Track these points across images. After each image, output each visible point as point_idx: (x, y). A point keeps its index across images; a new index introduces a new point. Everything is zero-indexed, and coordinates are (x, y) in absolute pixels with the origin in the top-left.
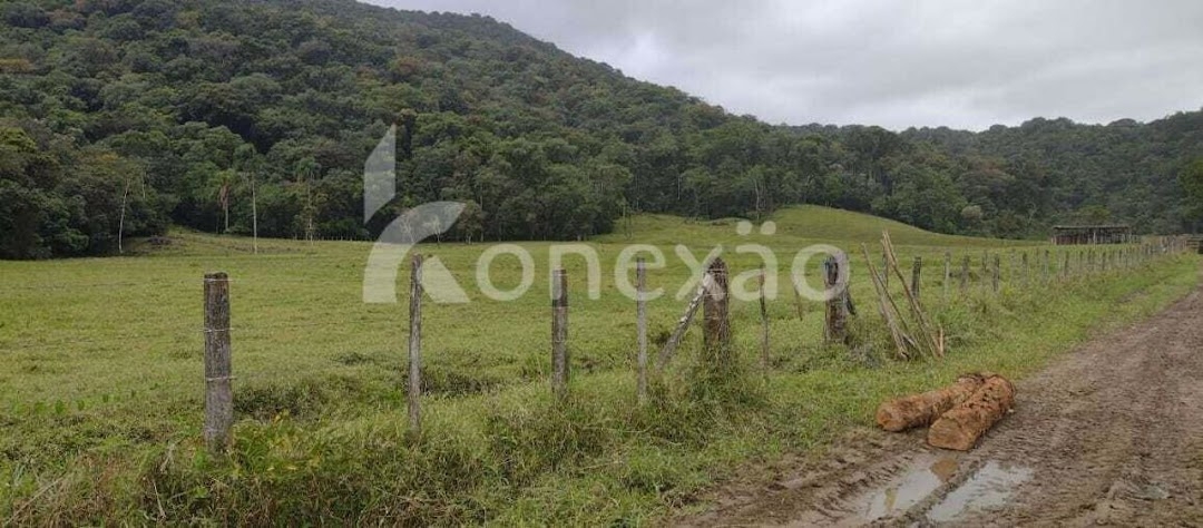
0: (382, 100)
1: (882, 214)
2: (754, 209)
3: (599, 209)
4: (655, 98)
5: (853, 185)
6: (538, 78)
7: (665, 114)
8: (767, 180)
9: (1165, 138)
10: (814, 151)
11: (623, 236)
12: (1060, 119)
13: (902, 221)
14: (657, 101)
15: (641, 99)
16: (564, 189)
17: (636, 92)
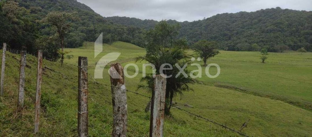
0: (32, 18)
1: (133, 44)
2: (109, 42)
3: (80, 42)
4: (88, 14)
5: (128, 38)
6: (59, 7)
7: (90, 18)
8: (112, 37)
9: (191, 26)
10: (120, 31)
11: (84, 47)
12: (174, 20)
13: (136, 45)
14: (88, 15)
15: (84, 14)
16: (73, 38)
17: (84, 13)
